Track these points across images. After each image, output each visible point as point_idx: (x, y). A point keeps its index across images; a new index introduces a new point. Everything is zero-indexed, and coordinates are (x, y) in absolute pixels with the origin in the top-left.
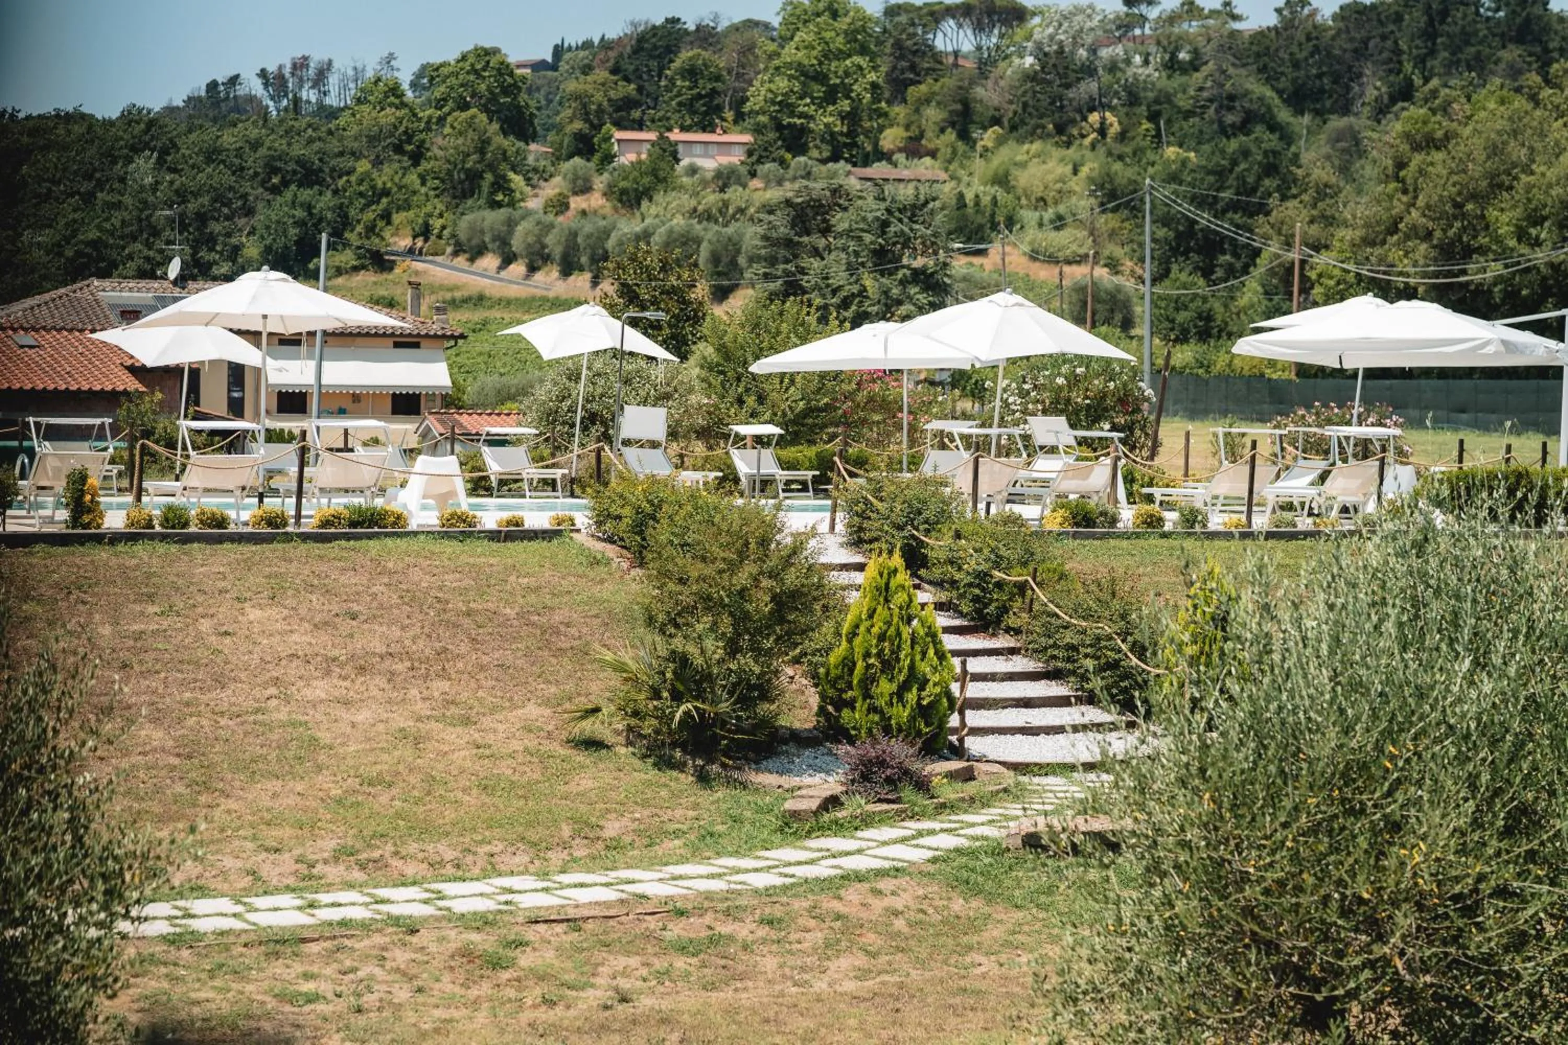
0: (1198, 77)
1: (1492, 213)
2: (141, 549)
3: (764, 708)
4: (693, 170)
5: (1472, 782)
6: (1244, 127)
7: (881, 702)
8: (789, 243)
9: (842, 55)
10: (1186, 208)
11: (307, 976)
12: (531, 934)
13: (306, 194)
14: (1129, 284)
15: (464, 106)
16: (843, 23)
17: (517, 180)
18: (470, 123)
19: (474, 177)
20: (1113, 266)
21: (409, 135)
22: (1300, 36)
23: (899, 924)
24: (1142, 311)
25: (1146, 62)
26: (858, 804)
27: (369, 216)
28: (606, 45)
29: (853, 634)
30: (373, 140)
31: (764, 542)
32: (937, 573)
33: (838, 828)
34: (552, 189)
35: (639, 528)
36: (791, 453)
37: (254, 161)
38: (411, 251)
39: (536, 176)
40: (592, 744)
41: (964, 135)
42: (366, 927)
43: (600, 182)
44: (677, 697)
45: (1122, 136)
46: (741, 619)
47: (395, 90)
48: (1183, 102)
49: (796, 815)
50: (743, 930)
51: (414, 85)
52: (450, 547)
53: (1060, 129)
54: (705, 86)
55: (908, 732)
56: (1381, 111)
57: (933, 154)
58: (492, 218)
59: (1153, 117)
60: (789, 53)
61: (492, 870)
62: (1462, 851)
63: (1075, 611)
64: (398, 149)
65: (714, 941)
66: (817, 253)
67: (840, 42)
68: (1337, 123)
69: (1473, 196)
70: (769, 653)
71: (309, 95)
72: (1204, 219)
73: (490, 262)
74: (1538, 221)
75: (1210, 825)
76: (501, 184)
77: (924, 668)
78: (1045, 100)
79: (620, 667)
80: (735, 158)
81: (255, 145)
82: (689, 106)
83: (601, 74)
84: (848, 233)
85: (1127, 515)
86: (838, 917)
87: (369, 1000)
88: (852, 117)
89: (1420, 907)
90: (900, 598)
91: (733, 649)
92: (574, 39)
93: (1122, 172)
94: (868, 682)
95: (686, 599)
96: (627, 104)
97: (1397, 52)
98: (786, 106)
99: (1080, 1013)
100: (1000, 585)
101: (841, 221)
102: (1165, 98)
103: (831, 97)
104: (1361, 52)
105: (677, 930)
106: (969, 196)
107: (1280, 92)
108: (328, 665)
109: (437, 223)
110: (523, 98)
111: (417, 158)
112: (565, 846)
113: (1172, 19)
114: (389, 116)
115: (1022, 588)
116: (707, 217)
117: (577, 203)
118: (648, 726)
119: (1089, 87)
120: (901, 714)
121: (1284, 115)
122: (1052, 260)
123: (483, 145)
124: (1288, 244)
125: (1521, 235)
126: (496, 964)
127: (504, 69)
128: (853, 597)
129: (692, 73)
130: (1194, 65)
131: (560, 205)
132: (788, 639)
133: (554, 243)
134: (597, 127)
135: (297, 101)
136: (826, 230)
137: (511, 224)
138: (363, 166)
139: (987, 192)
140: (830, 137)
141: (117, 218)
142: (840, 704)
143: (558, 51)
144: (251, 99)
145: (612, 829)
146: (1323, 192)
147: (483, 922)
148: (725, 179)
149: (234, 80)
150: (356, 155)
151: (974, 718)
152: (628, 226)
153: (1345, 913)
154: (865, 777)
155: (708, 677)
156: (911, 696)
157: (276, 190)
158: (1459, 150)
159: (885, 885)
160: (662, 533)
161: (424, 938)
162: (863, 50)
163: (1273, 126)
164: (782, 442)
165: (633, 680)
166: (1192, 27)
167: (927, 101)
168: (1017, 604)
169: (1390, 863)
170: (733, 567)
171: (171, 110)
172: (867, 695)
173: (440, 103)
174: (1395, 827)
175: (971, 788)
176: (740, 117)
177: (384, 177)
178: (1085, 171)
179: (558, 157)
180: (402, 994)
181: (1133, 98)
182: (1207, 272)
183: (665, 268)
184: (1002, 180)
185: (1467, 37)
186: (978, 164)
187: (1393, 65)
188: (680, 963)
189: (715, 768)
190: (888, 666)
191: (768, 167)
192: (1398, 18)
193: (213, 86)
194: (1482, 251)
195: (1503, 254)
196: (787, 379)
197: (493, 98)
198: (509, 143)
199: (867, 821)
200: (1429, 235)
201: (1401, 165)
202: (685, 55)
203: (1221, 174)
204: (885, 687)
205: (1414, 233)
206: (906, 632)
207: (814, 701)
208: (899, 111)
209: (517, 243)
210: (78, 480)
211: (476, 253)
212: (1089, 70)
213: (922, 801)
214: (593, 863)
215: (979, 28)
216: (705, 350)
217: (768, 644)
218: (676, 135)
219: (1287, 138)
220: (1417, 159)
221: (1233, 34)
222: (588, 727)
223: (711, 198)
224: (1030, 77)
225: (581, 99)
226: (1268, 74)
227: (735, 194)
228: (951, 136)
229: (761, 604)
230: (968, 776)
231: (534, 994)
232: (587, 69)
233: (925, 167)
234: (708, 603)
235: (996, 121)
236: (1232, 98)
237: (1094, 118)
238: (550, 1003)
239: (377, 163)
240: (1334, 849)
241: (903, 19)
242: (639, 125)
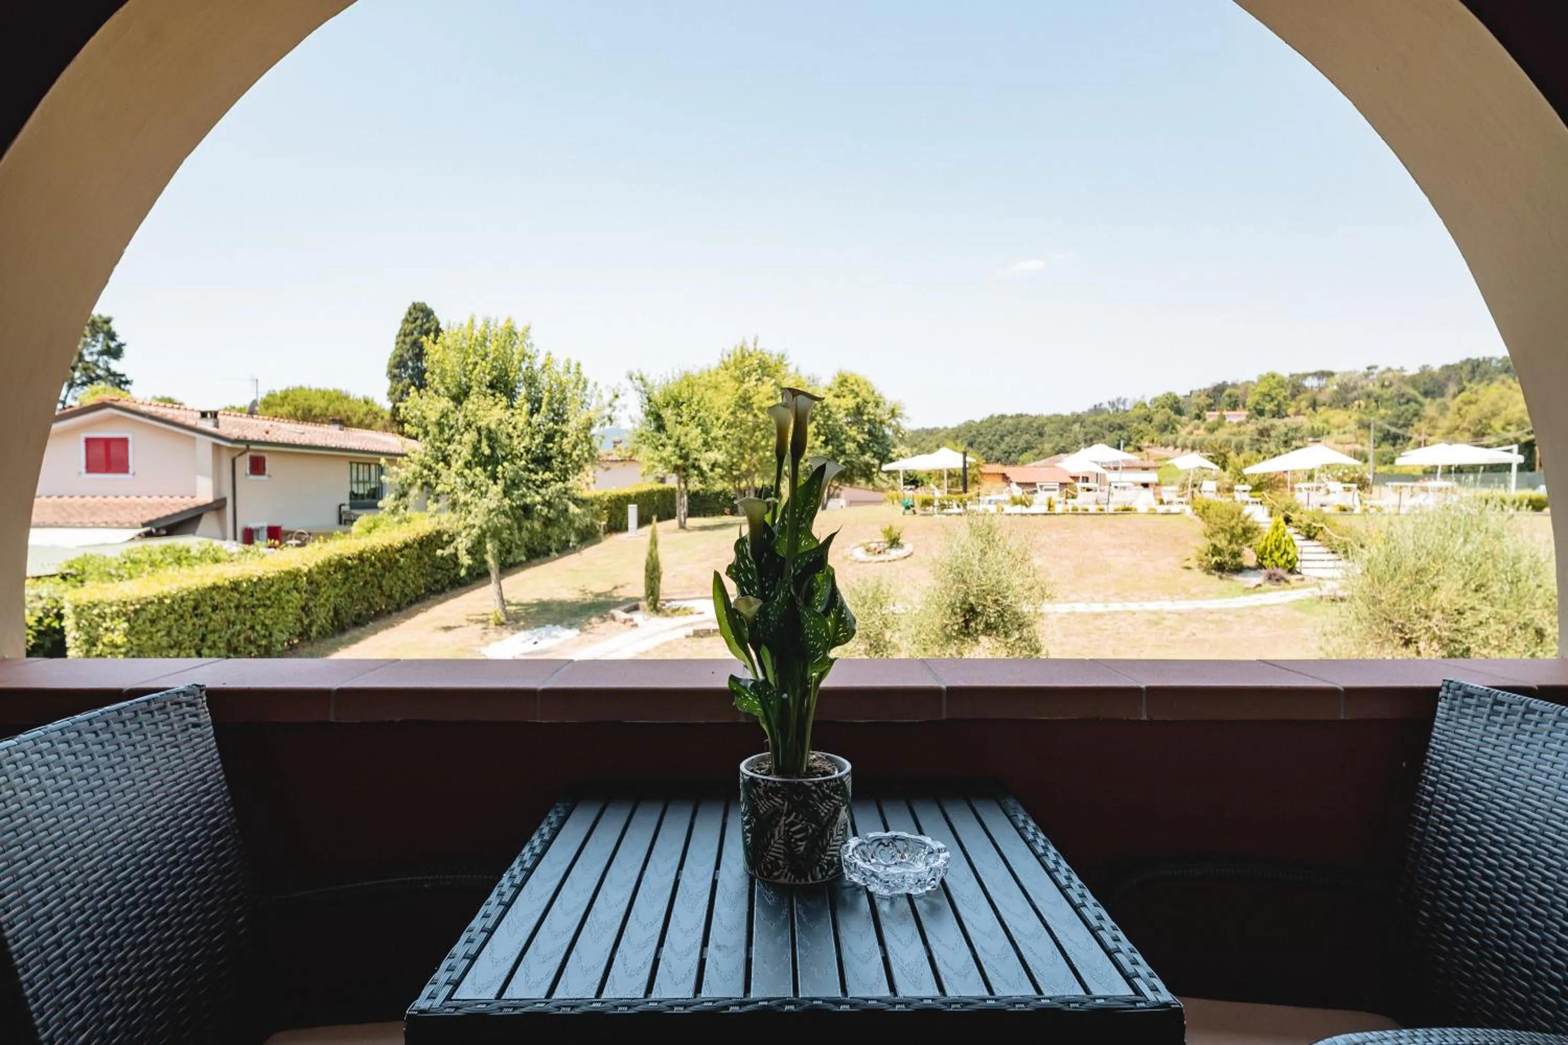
0: (1391, 389)
1: (1492, 423)
2: (1066, 516)
3: (1239, 560)
4: (1230, 422)
5: (1463, 576)
6: (1408, 402)
7: (1275, 558)
8: (1258, 440)
9: (1275, 388)
10: (1387, 427)
11: (1105, 624)
12: (1169, 616)
13: (1119, 432)
14: (1366, 449)
15: (1163, 407)
16: (1276, 379)
17: (1178, 427)
18: (1166, 412)
19: (1166, 427)
20: (1362, 444)
21: (1148, 416)
22: (1426, 375)
23: (1278, 619)
24: (1371, 457)
25: (1374, 385)
26: (1267, 585)
27: (1137, 437)
28: (1205, 390)
29: (1267, 540)
30: (1138, 417)
31: (1239, 514)
32: (1295, 524)
33: (1260, 592)
34: (1188, 429)
35: (1203, 512)
36: (1253, 494)
37: (1106, 424)
38: (1148, 447)
39: (1184, 425)
40: (1188, 568)
41: (1314, 409)
42: (1121, 613)
43: (1203, 427)
44: (1213, 556)
45: (1366, 407)
46: (1233, 535)
47: (1145, 405)
48: (1386, 396)
49: (1247, 589)
50: (1230, 618)
51: (1151, 403)
52: (1150, 516)
53: (1345, 406)
54: (1234, 399)
55: (1284, 567)
56: (1455, 396)
57: (1304, 415)
58: (1171, 437)
59: (1376, 401)
60: (1259, 390)
61: (1158, 599)
62: (1458, 595)
63: (1339, 535)
64: (1145, 419)
65: (1221, 620)
66: (1266, 442)
67: (1274, 385)
68: (1439, 400)
69: (1486, 418)
70: (1241, 544)
71: (1121, 407)
72: (1393, 430)
73: (1171, 448)
74: (1509, 424)
75: (1371, 585)
76: (1174, 428)
77: (1289, 549)
78: (1340, 398)
79: (1197, 548)
80: (1243, 419)
81: (1106, 420)
82: (1229, 405)
83: (1203, 397)
84: (1276, 437)
85: (1358, 510)
86: (1260, 616)
87: (1121, 631)
88: (1279, 405)
89: (1443, 612)
90: (1281, 530)
91: (1230, 542)
92: (1195, 388)
93: (1365, 418)
94: (1271, 553)
95: (1216, 529)
96: (1211, 405)
97: (1461, 378)
98: (1258, 403)
99: (1327, 640)
100: (1315, 528)
101: (1273, 433)
102: (1381, 396)
103: (1272, 400)
104: (1449, 378)
105: (1210, 617)
106: (1315, 427)
107: (1419, 392)
108: (1114, 546)
109: (1156, 439)
110: (1181, 405)
111: (1150, 422)
112: (1179, 594)
113: (1383, 373)
114: (1143, 411)
115: (1322, 528)
116: (1235, 434)
117: (1196, 432)
118: (1204, 564)
119: (1355, 394)
120: (1281, 562)
121: (1421, 398)
122: (1341, 443)
123: (1169, 419)
124: (1420, 434)
125: (1504, 429)
126: (1157, 624)
127: (1175, 397)
128: (1267, 531)
129: (1230, 396)
130: (1390, 385)
131: (1191, 433)
132: (1248, 540)
133: (1189, 443)
134: (1201, 412)
135: (1117, 410)
136: (1269, 436)
137: (1177, 439)
138: (1135, 425)
139: (1321, 425)
140: (1271, 411)
141: (1069, 440)
142: (1263, 559)
143: (1191, 393)
144: (1106, 409)
145: (1193, 591)
146: (1432, 419)
147: (1154, 613)
148: (1239, 424)
149: (1100, 405)
150: (1133, 422)
151: (1305, 564)
152: (1212, 437)
153: (1416, 612)
154: (1270, 578)
155: (1222, 550)
156: (1285, 557)
157: (1111, 432)
158: (1480, 404)
159: (1274, 608)
160: (1211, 512)
161: (1137, 615)
162: (1282, 387)
163: (1417, 402)
164: (1251, 491)
165: (1201, 551)
166: (1390, 375)
167: (1302, 400)
168: (1320, 532)
169: (1432, 598)
170: (1230, 520)
171: (1084, 412)
172: (1271, 556)
173: (1157, 407)
174: (1435, 588)
175: (1303, 583)
176: (1244, 407)
177: (1141, 427)
178: (1353, 418)
179: (1190, 420)
180: (1130, 630)
181: (1369, 396)
182: (1394, 445)
183: (1220, 447)
184: (1327, 421)
185: (1486, 373)
186: (1318, 417)
187: (1460, 382)
188: (1211, 626)
189: (1224, 575)
190: (1278, 548)
191: (1253, 420)
192: (1461, 368)
193: (1095, 406)
194: (1489, 434)
195: (1497, 434)
196: (1253, 475)
197: (1172, 405)
198: (1177, 417)
199: (1269, 590)
200: (1469, 430)
201: (1459, 409)
202: (1227, 392)
203: (1399, 417)
204: (1276, 555)
205: (1464, 429)
206: (1284, 539)
207: (1255, 558)
208: (1293, 403)
209: (1178, 443)
210: (1050, 500)
211: (1167, 446)
212: (1354, 388)
213: (1286, 585)
214: (1188, 599)
215: (1319, 378)
216: (1230, 469)
217: (1240, 541)
218: (1225, 413)
219: (1421, 405)
220: (1465, 408)
221: (1403, 377)
222: (1187, 564)
223: (1235, 429)
224: (1336, 392)
225: (1198, 405)
226: (1415, 387)
227: (1242, 428)
228: (1311, 409)
229: (1239, 530)
230: (1302, 580)
231: (1167, 633)
232: (1199, 396)
233: (1300, 418)
234: (1223, 530)
235: (1324, 404)
236: (1403, 395)
237: (1357, 402)
238: (1171, 634)
239: (1140, 423)
240: (1413, 593)
241: (1295, 378)
242: (1214, 410)
